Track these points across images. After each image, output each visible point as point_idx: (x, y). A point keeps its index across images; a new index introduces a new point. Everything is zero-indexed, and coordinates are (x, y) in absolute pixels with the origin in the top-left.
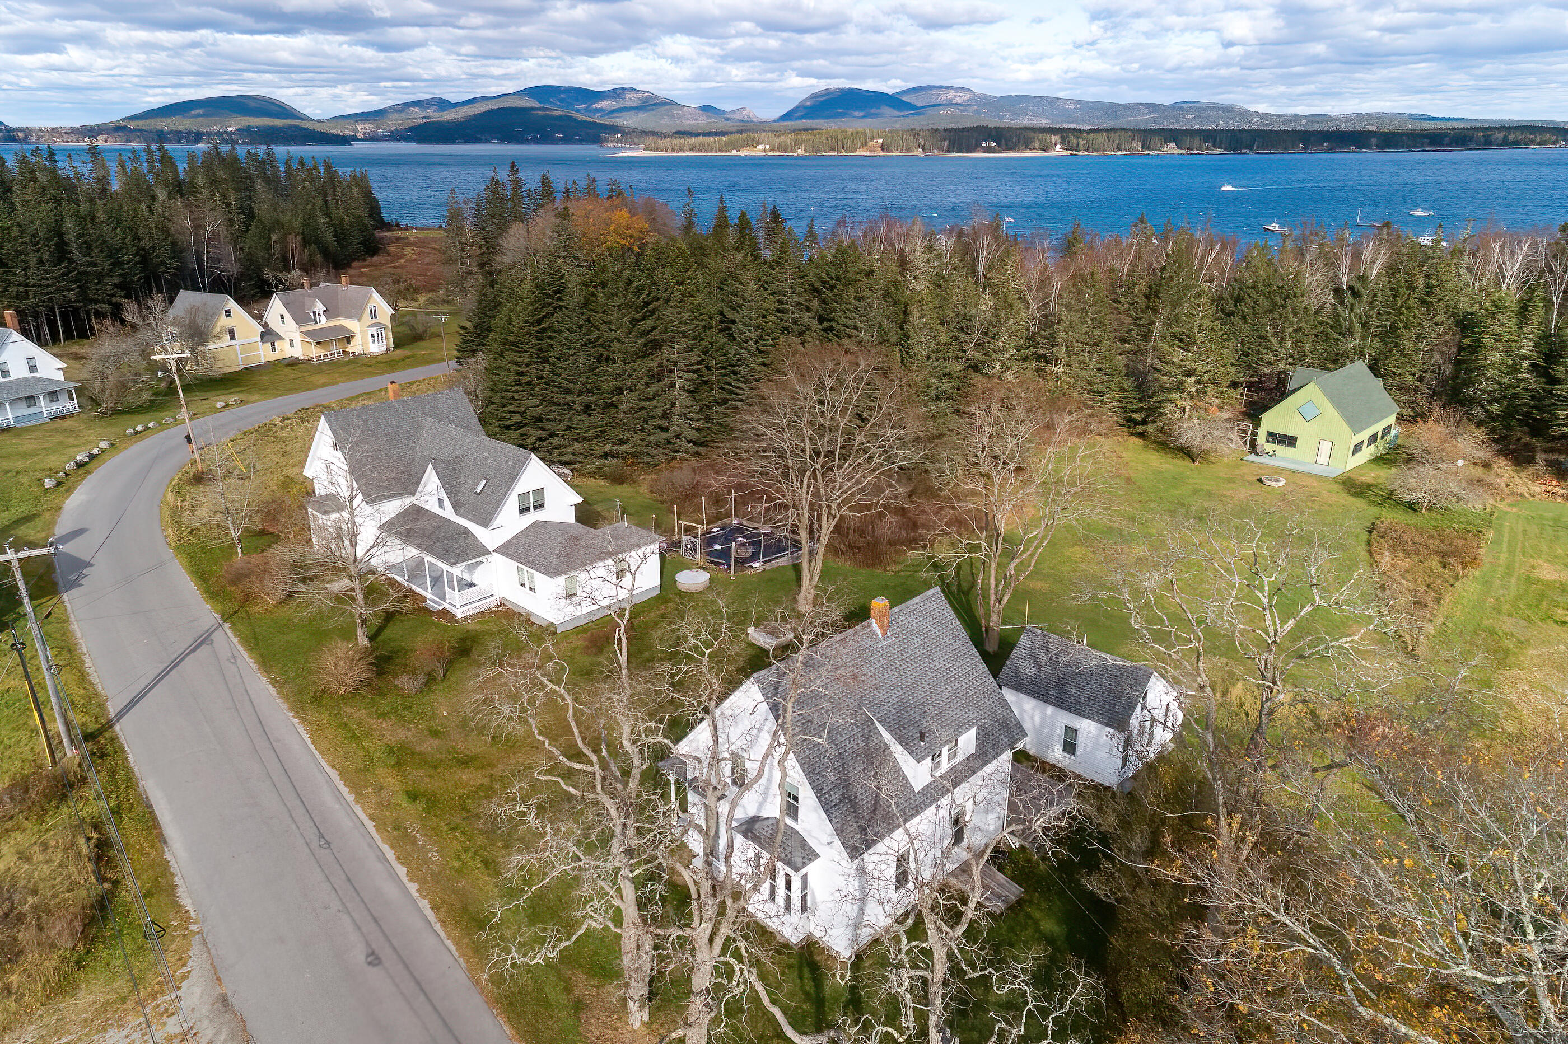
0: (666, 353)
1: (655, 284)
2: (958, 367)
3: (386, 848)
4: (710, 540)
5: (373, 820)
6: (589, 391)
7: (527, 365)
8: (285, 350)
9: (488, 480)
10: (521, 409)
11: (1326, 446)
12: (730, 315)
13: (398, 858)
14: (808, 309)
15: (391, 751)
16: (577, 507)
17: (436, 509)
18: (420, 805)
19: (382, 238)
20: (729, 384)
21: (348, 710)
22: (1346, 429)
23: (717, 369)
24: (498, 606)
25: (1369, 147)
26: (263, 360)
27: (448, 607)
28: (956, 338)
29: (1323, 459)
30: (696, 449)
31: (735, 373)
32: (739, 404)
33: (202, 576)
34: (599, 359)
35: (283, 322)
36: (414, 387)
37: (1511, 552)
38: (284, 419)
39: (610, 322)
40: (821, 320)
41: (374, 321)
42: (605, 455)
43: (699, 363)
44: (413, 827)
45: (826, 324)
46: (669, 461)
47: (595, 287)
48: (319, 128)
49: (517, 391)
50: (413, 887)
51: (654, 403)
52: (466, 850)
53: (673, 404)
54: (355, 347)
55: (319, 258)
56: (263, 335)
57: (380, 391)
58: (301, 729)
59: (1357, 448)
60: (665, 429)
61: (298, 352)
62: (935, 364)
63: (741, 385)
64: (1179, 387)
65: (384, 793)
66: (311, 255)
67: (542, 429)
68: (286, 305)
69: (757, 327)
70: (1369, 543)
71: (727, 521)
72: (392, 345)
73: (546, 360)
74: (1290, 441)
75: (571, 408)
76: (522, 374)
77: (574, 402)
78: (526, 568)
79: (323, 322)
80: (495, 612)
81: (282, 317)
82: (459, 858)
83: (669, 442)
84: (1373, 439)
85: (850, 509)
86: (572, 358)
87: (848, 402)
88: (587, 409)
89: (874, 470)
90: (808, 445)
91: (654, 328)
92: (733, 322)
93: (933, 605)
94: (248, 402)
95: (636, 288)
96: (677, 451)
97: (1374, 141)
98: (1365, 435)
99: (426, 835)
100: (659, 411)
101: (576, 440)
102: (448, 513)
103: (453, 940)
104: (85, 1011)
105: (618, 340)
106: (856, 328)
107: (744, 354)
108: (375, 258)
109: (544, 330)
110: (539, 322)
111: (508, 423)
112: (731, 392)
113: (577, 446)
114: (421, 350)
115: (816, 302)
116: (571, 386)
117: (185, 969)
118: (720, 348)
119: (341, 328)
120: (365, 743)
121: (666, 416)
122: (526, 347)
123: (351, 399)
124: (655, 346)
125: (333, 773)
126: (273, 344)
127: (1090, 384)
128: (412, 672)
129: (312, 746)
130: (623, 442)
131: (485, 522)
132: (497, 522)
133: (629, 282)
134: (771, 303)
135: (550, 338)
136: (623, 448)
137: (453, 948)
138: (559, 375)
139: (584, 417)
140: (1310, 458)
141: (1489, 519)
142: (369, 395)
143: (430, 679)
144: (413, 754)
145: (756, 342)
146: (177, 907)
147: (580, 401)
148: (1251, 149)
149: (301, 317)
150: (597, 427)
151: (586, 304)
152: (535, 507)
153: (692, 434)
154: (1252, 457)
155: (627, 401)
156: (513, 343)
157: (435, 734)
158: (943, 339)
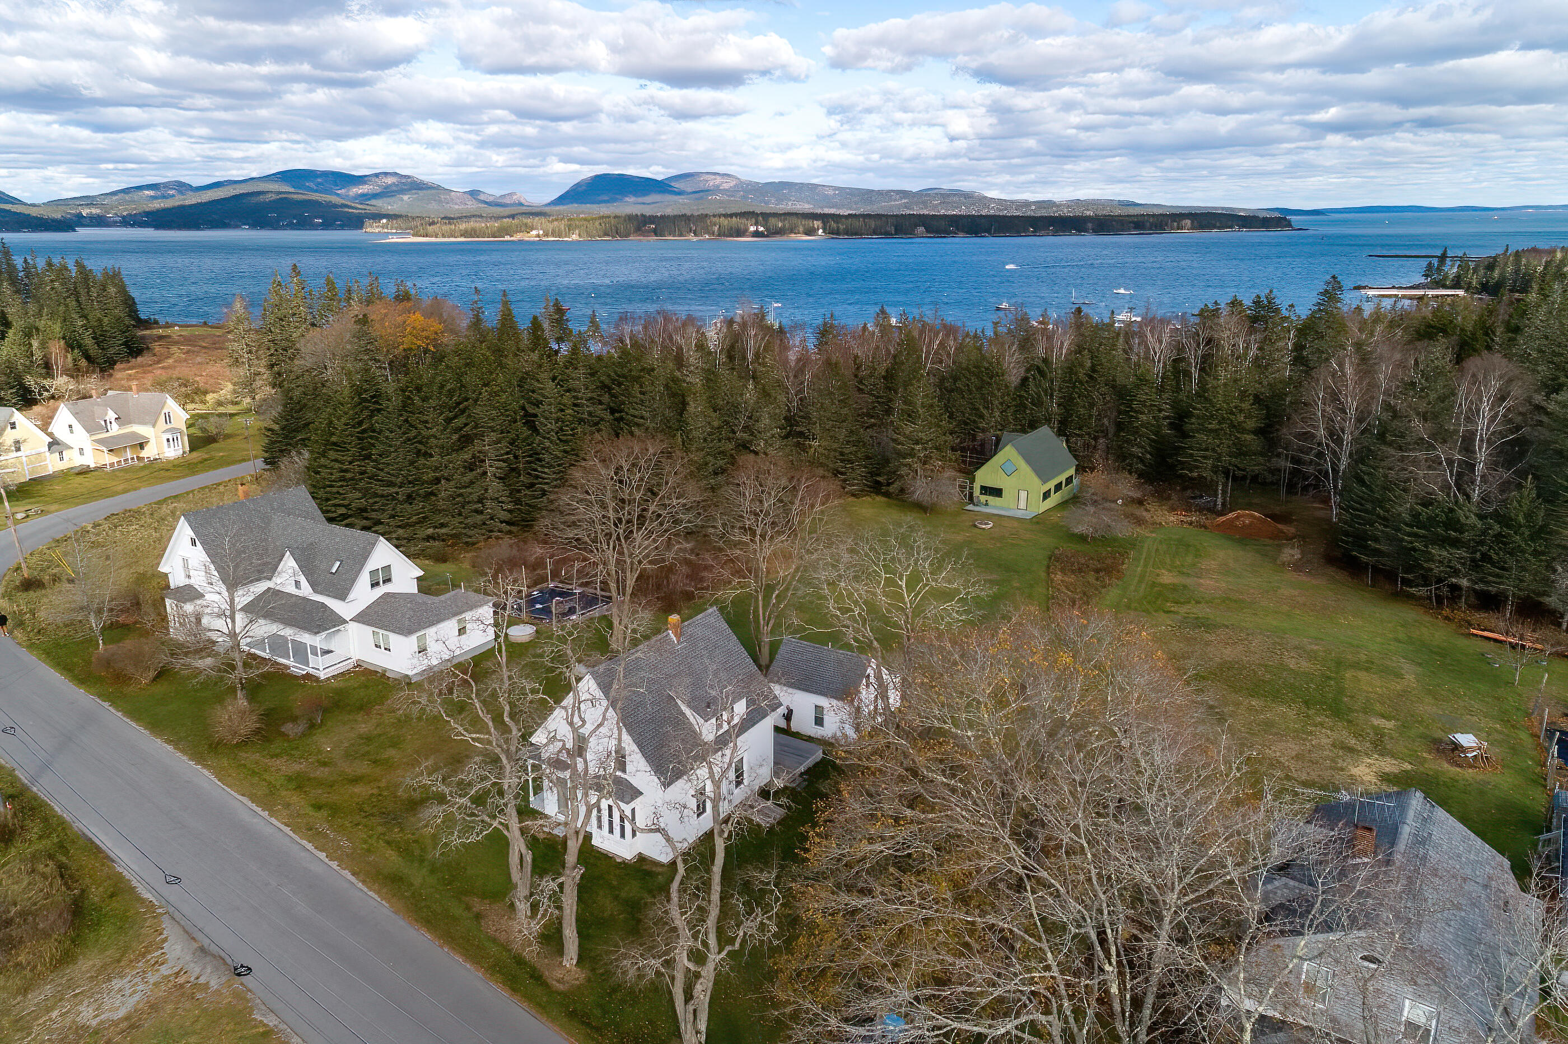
0: (477, 446)
1: (465, 387)
2: (731, 446)
3: (304, 842)
4: (532, 602)
5: (288, 826)
6: (410, 482)
7: (350, 463)
8: (73, 460)
9: (342, 561)
10: (346, 502)
11: (1023, 495)
12: (531, 410)
13: (316, 848)
14: (600, 403)
15: (290, 779)
16: (419, 579)
17: (291, 589)
18: (324, 813)
19: (143, 337)
20: (536, 470)
21: (245, 755)
22: (1036, 480)
23: (524, 457)
24: (355, 667)
25: (1086, 231)
26: (51, 470)
27: (311, 671)
28: (727, 423)
29: (1022, 505)
30: (508, 528)
31: (540, 460)
32: (546, 487)
33: (66, 668)
34: (418, 453)
35: (72, 432)
36: (221, 488)
37: (1146, 566)
38: (95, 526)
39: (426, 422)
40: (613, 411)
41: (169, 426)
42: (429, 538)
43: (507, 453)
44: (323, 827)
45: (617, 415)
46: (486, 540)
47: (410, 392)
48: (34, 212)
49: (342, 486)
50: (334, 864)
51: (469, 490)
52: (370, 837)
53: (486, 490)
54: (149, 452)
55: (83, 363)
56: (50, 445)
57: (187, 493)
58: (206, 772)
59: (1046, 495)
60: (481, 512)
61: (90, 460)
62: (711, 445)
63: (546, 470)
64: (912, 454)
65: (292, 808)
66: (75, 360)
67: (366, 518)
68: (76, 414)
69: (557, 420)
70: (1048, 567)
71: (544, 585)
72: (187, 449)
73: (368, 457)
74: (997, 492)
75: (394, 499)
76: (346, 471)
77: (397, 493)
78: (381, 631)
79: (115, 430)
80: (353, 672)
81: (70, 426)
82: (365, 842)
83: (484, 524)
84: (1058, 487)
85: (650, 562)
86: (393, 455)
87: (641, 479)
88: (410, 498)
89: (666, 531)
90: (611, 514)
91: (466, 425)
92: (536, 416)
93: (712, 620)
94: (48, 512)
95: (449, 390)
96: (491, 531)
97: (1090, 225)
98: (1051, 485)
99: (335, 831)
100: (475, 497)
101: (399, 526)
102: (306, 590)
103: (374, 891)
104: (88, 971)
105: (435, 437)
106: (642, 417)
107: (547, 444)
108: (139, 359)
109: (364, 431)
110: (360, 423)
111: (334, 515)
112: (537, 477)
113: (400, 531)
114: (217, 451)
115: (607, 396)
116: (393, 479)
117: (163, 937)
118: (524, 440)
119: (134, 435)
120: (266, 776)
121: (480, 501)
122: (348, 447)
123: (160, 503)
124: (466, 440)
125: (245, 800)
126: (61, 453)
127: (842, 454)
128: (294, 719)
129: (219, 783)
130: (442, 525)
131: (342, 595)
132: (351, 596)
133: (442, 387)
134: (567, 399)
135: (371, 437)
136: (443, 531)
137: (376, 897)
138: (382, 470)
139: (406, 506)
140: (1013, 506)
141: (1133, 543)
142: (176, 497)
143: (312, 726)
144: (309, 780)
145: (557, 433)
146: (142, 901)
147: (402, 493)
148: (989, 232)
149: (91, 428)
150: (418, 514)
151: (405, 406)
152: (384, 582)
153: (504, 515)
154: (970, 507)
155: (445, 490)
156: (335, 444)
157: (325, 764)
158: (716, 424)
